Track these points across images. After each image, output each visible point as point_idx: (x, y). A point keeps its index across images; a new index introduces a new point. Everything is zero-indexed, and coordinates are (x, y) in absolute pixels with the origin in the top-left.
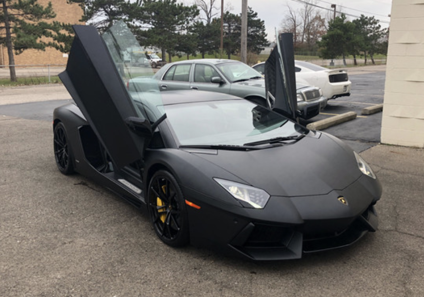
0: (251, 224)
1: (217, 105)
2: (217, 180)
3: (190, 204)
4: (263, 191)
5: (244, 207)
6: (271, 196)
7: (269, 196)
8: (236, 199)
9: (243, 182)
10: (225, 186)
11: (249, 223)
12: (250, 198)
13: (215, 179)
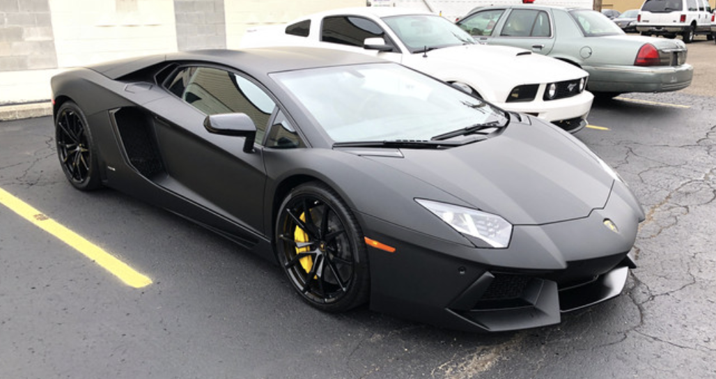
0: (488, 274)
1: (362, 72)
2: (420, 202)
3: (375, 244)
4: (499, 217)
5: (476, 247)
6: (513, 225)
7: (510, 226)
8: (460, 233)
9: (463, 204)
10: (437, 211)
11: (484, 272)
12: (478, 229)
13: (416, 200)
